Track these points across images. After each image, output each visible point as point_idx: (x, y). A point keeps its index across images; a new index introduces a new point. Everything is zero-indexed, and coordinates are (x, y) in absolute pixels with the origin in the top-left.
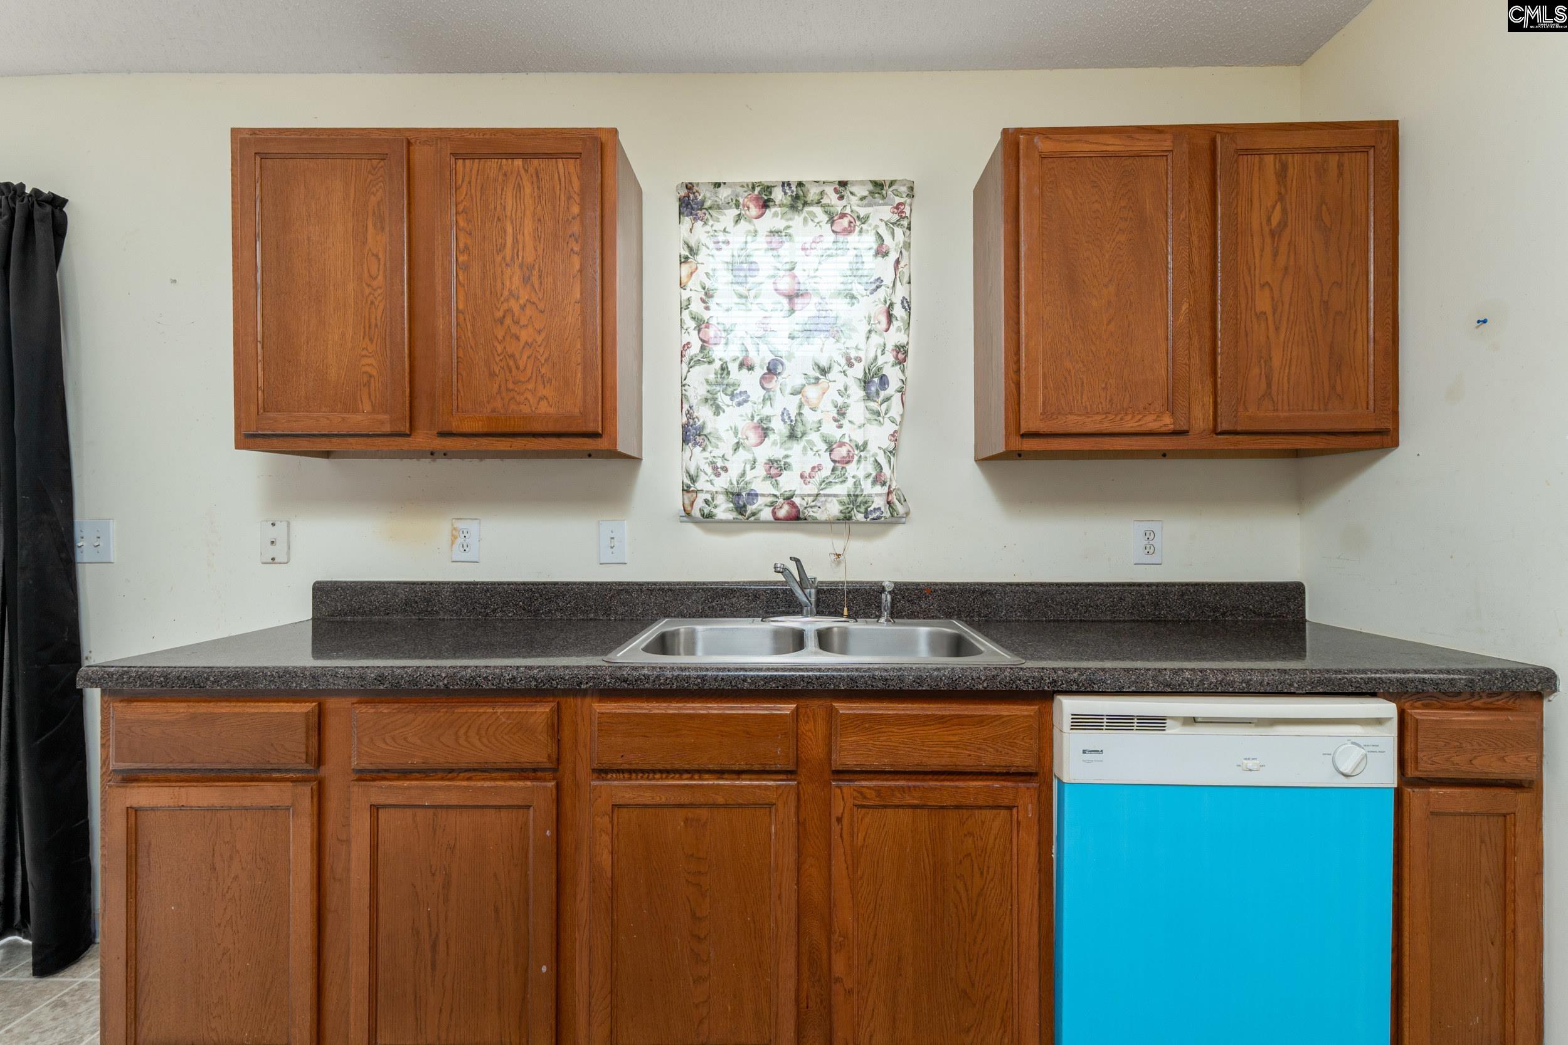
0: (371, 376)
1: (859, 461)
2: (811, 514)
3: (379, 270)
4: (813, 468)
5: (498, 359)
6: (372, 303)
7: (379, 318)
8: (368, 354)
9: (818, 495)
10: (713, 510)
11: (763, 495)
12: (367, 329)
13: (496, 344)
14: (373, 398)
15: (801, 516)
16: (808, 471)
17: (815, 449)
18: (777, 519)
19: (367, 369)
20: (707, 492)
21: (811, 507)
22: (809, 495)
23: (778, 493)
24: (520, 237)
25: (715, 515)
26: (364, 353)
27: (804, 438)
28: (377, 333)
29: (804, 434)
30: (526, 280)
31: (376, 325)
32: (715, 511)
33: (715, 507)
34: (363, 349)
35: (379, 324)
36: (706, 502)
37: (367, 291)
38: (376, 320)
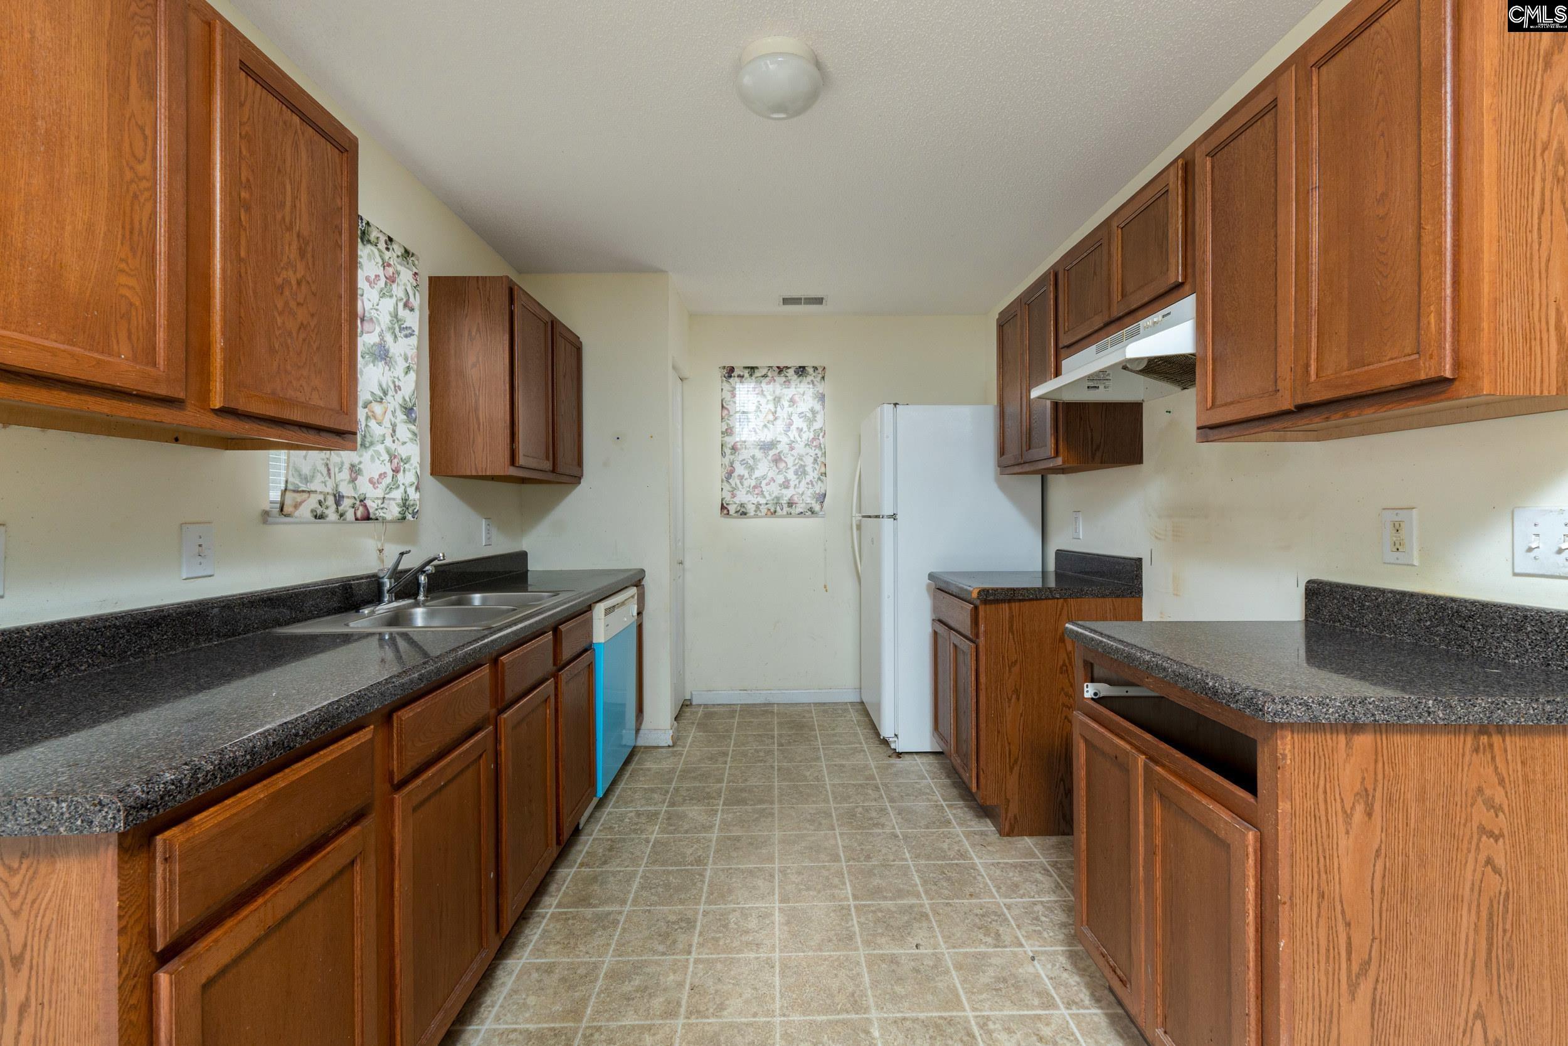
0: (131, 304)
1: (404, 471)
2: (382, 514)
3: (145, 151)
4: (380, 475)
5: (277, 333)
6: (135, 196)
7: (144, 223)
8: (127, 270)
9: (384, 498)
10: (325, 511)
11: (348, 497)
12: (127, 233)
13: (276, 314)
14: (134, 338)
15: (372, 516)
16: (376, 477)
17: (381, 459)
18: (357, 519)
19: (128, 293)
20: (321, 493)
21: (382, 508)
22: (377, 498)
23: (356, 496)
24: (298, 205)
25: (327, 516)
26: (123, 266)
27: (372, 448)
28: (141, 244)
29: (372, 444)
30: (302, 253)
31: (141, 231)
32: (327, 512)
33: (327, 508)
34: (122, 260)
35: (144, 230)
36: (320, 503)
37: (129, 175)
38: (140, 223)
